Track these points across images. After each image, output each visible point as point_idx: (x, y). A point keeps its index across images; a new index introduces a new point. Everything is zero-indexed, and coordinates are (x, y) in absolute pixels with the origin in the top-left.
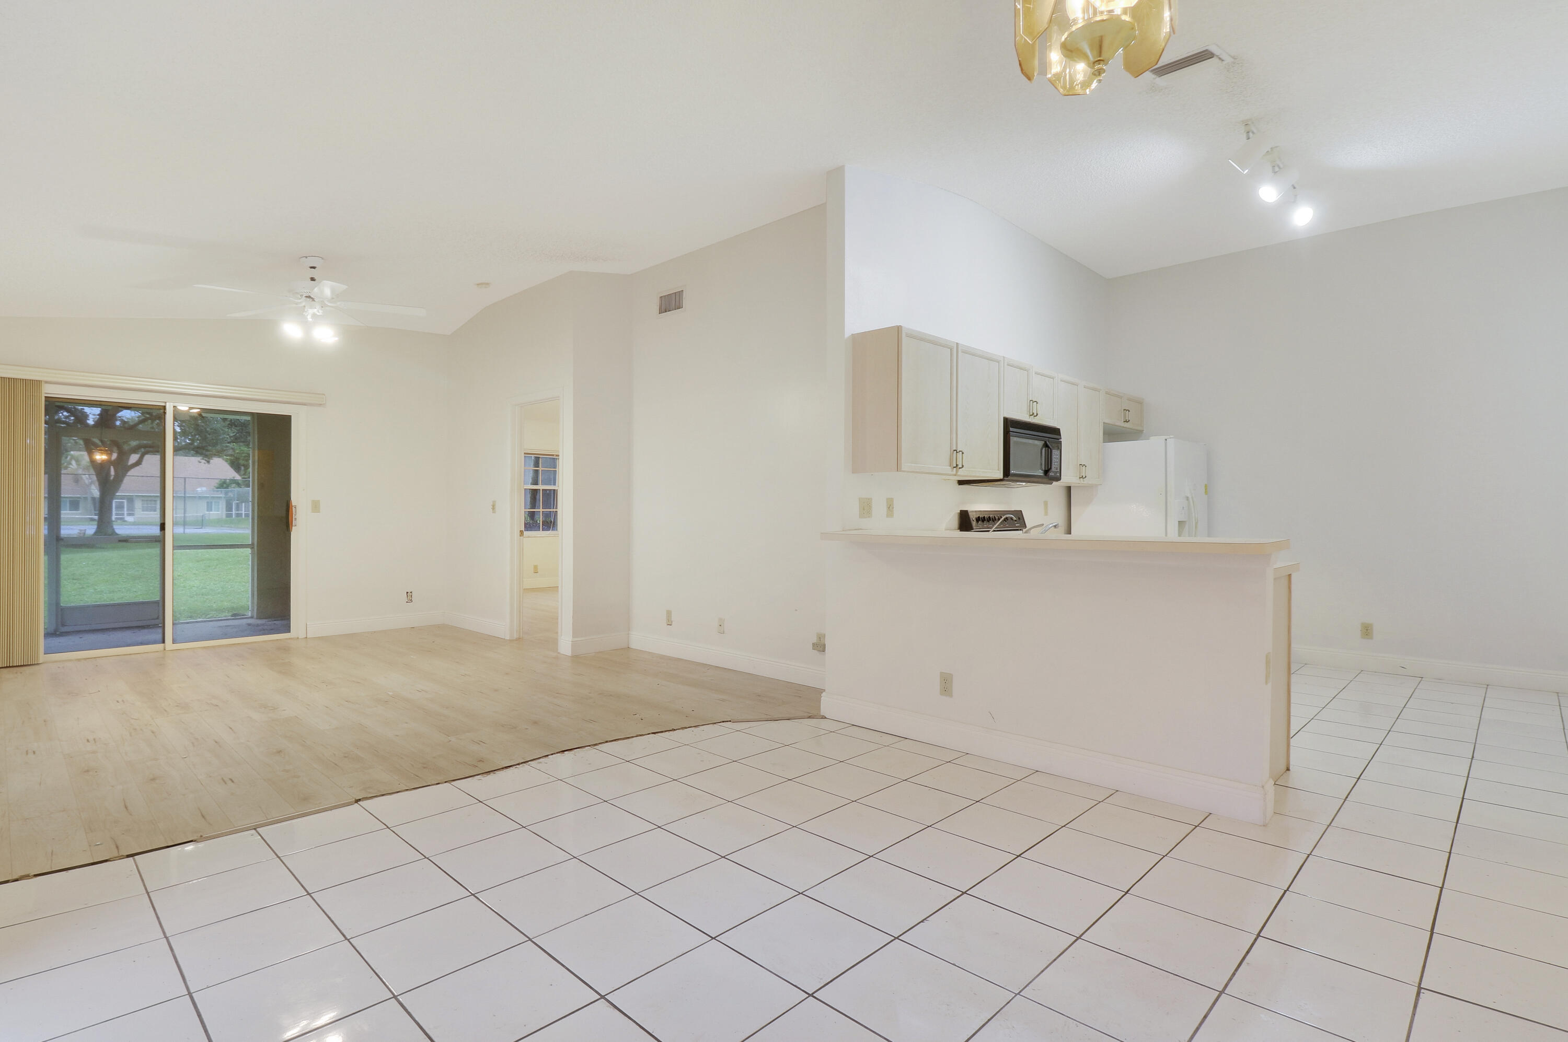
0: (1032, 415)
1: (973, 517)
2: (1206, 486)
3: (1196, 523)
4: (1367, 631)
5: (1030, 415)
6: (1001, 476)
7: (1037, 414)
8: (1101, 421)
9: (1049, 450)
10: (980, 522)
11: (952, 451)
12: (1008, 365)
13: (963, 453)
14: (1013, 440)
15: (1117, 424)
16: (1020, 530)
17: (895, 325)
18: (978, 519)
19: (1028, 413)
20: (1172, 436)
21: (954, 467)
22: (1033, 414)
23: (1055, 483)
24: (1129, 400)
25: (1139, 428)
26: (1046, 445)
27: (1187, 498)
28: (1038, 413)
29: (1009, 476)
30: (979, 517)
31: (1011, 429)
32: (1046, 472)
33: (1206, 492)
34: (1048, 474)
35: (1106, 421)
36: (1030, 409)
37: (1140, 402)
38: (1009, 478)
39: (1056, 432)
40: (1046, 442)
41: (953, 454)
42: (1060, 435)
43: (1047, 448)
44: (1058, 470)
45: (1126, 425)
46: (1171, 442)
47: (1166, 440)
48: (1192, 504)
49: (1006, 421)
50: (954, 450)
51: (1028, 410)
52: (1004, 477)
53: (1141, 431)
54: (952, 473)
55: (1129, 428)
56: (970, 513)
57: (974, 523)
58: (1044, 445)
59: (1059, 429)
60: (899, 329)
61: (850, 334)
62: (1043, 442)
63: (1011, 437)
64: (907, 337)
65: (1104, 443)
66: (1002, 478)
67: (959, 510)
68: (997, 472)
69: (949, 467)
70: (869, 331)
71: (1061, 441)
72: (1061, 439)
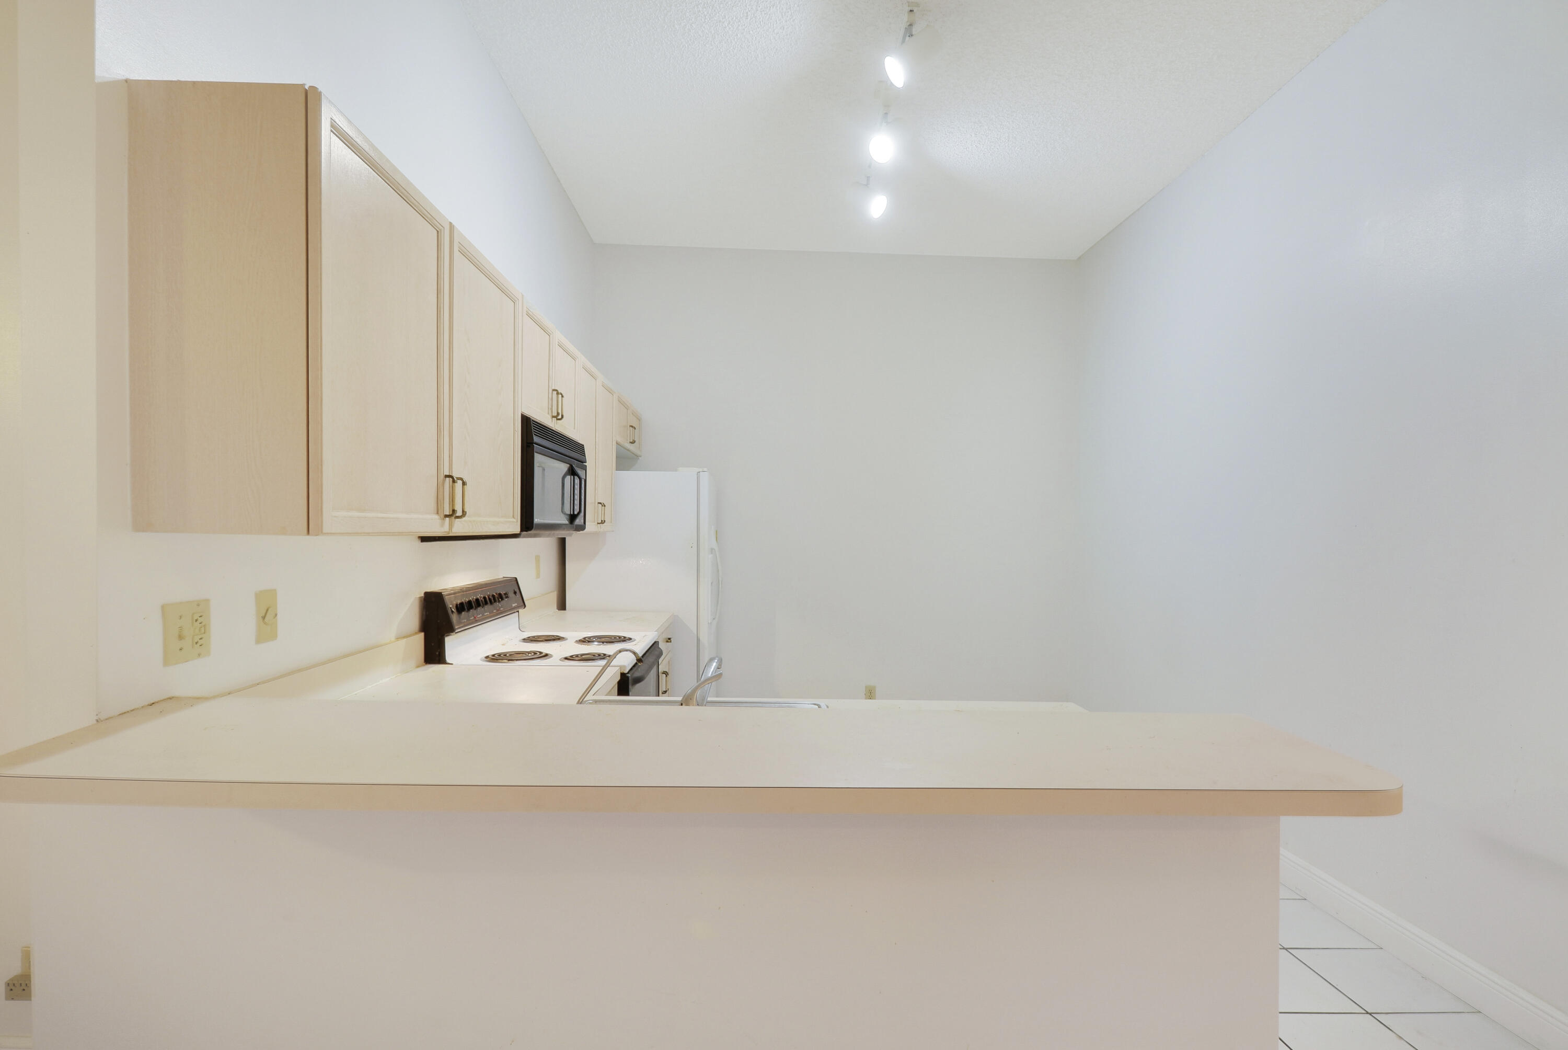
0: (556, 417)
1: (451, 603)
5: (553, 417)
6: (517, 529)
7: (561, 416)
8: (614, 438)
9: (577, 481)
10: (463, 613)
11: (442, 477)
12: (527, 313)
13: (464, 484)
14: (539, 459)
15: (624, 444)
16: (517, 611)
18: (461, 608)
19: (551, 411)
20: (705, 469)
21: (446, 516)
22: (557, 414)
24: (632, 413)
25: (638, 452)
26: (571, 471)
28: (564, 414)
29: (527, 526)
30: (461, 602)
31: (530, 437)
32: (573, 518)
34: (575, 521)
36: (553, 405)
37: (639, 419)
38: (531, 532)
39: (580, 449)
40: (571, 466)
41: (443, 484)
42: (584, 454)
45: (631, 447)
46: (704, 476)
47: (699, 473)
49: (524, 420)
50: (446, 476)
51: (550, 407)
52: (522, 530)
53: (638, 458)
54: (441, 529)
55: (635, 453)
56: (447, 599)
57: (453, 617)
58: (569, 470)
59: (584, 446)
60: (308, 95)
62: (568, 465)
63: (536, 456)
64: (332, 131)
65: (616, 470)
66: (519, 533)
67: (423, 595)
68: (514, 520)
69: (436, 517)
70: (194, 83)
71: (586, 466)
72: (586, 462)
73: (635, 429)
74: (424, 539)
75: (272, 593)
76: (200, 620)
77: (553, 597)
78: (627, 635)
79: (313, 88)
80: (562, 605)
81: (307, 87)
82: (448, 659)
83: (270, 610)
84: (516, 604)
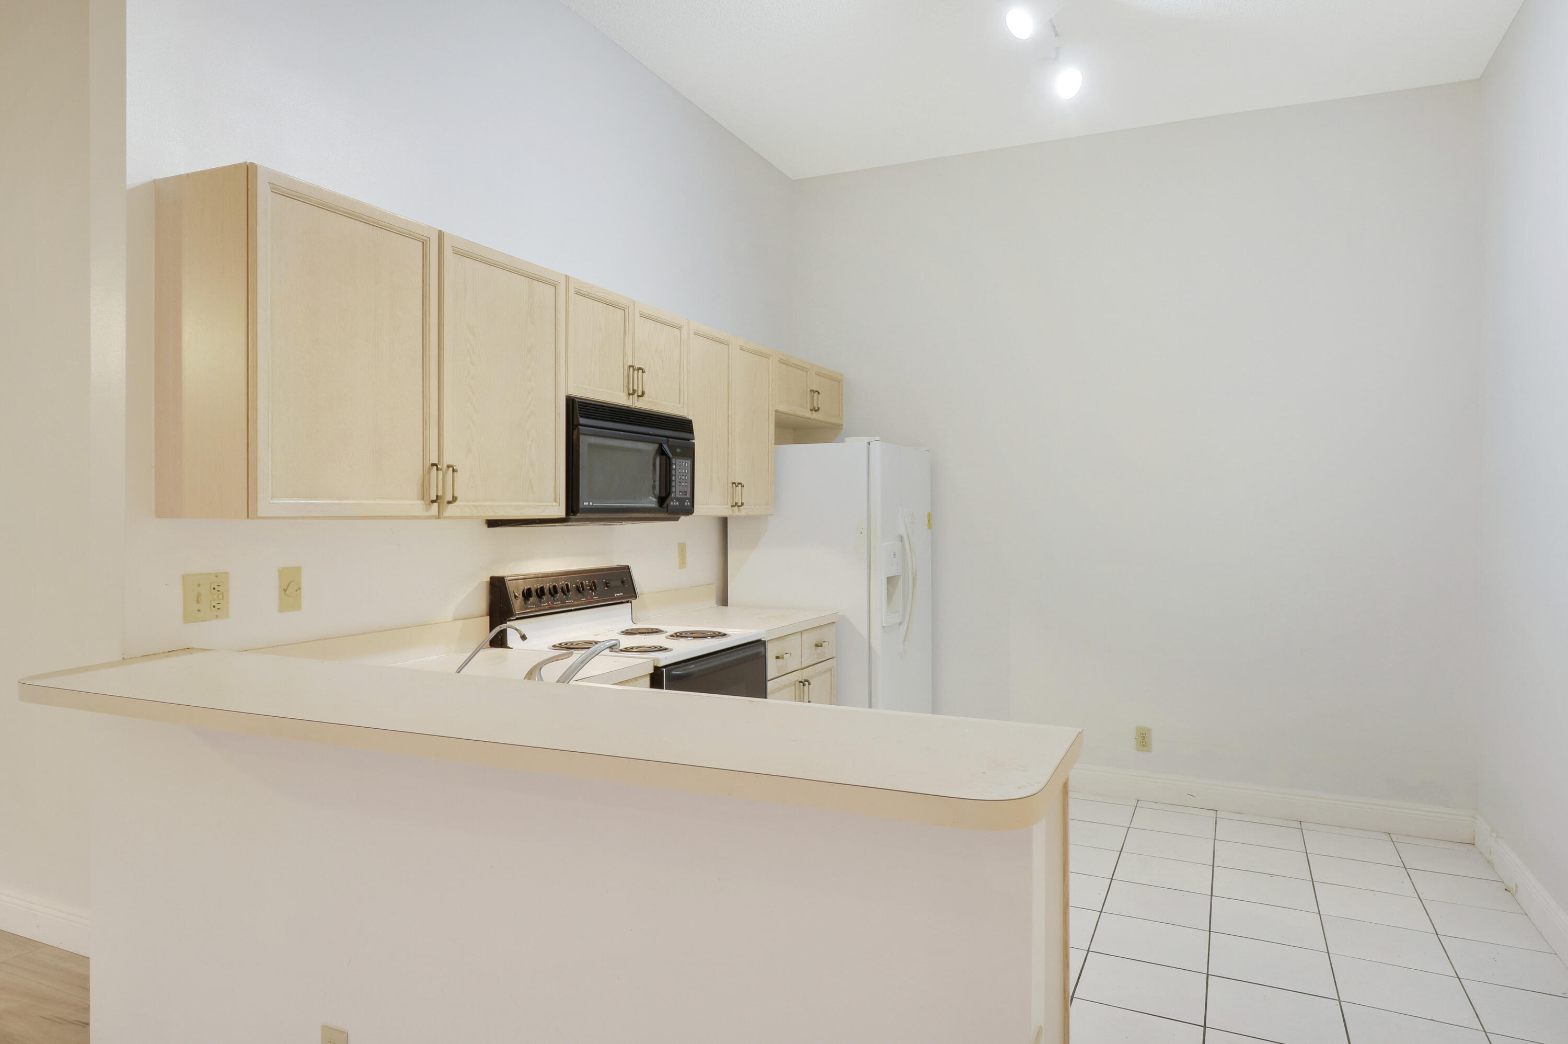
0: (633, 394)
1: (515, 589)
2: (929, 515)
3: (914, 579)
4: (1143, 739)
5: (630, 394)
6: (561, 512)
7: (643, 393)
8: (771, 408)
9: (667, 458)
10: (532, 599)
11: (428, 465)
12: (578, 293)
13: (455, 472)
14: (585, 442)
15: (798, 413)
16: (627, 602)
17: (242, 161)
18: (527, 594)
19: (626, 389)
20: (877, 438)
21: (433, 502)
22: (634, 391)
23: (683, 518)
24: (818, 374)
25: (835, 420)
26: (661, 452)
27: (901, 539)
28: (646, 391)
29: (578, 512)
30: (529, 590)
31: (583, 421)
32: (662, 500)
33: (930, 526)
34: (666, 503)
35: (782, 408)
36: (629, 383)
37: (837, 381)
38: (579, 516)
39: (684, 426)
40: (661, 445)
41: (429, 472)
42: (692, 432)
43: (664, 457)
44: (688, 496)
45: (815, 415)
46: (876, 447)
47: (869, 443)
48: (907, 547)
49: (571, 402)
50: (434, 466)
51: (626, 384)
52: (567, 513)
53: (839, 427)
54: (428, 514)
55: (819, 421)
56: (508, 584)
57: (517, 604)
58: (658, 451)
59: (691, 421)
60: (249, 171)
61: (150, 179)
62: (658, 445)
63: (582, 438)
64: (272, 192)
65: (775, 444)
66: (564, 516)
67: (489, 580)
68: (555, 504)
69: (420, 502)
70: (188, 175)
71: (694, 443)
72: (694, 439)
73: (819, 393)
74: (492, 523)
75: (297, 570)
76: (217, 588)
77: (713, 592)
78: (723, 631)
79: (252, 164)
80: (724, 601)
81: (247, 164)
82: (509, 644)
83: (291, 583)
84: (622, 594)
